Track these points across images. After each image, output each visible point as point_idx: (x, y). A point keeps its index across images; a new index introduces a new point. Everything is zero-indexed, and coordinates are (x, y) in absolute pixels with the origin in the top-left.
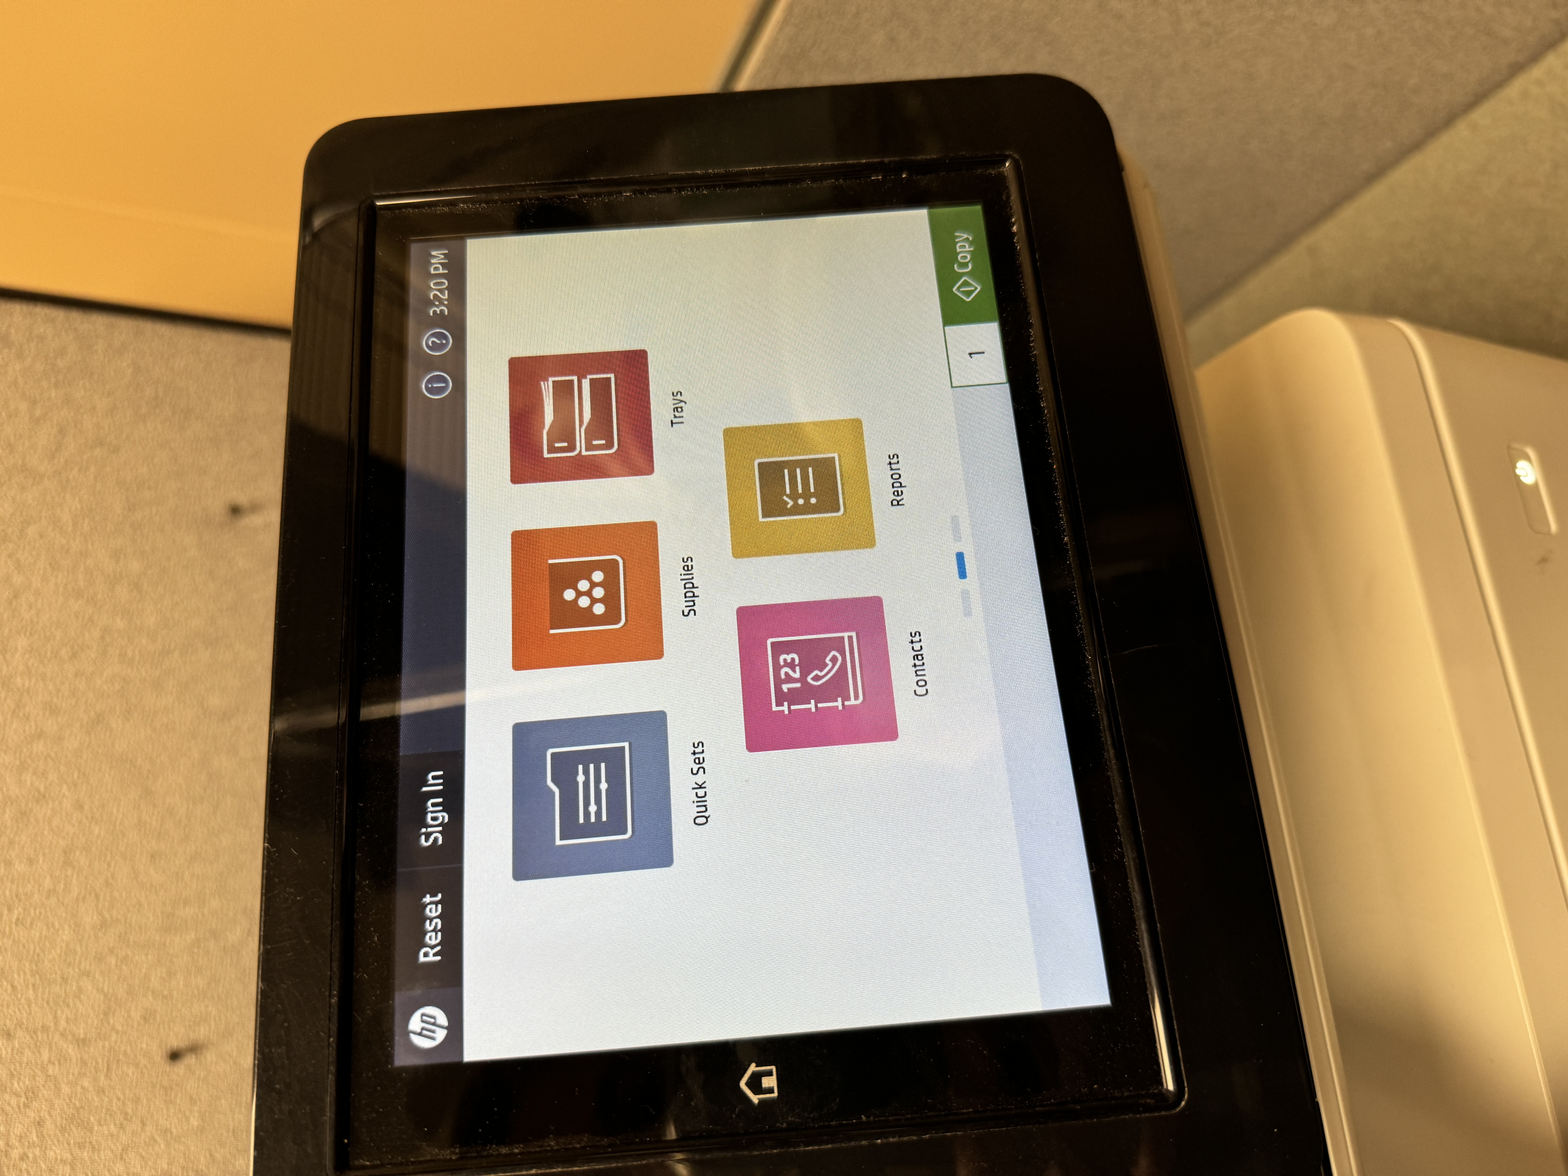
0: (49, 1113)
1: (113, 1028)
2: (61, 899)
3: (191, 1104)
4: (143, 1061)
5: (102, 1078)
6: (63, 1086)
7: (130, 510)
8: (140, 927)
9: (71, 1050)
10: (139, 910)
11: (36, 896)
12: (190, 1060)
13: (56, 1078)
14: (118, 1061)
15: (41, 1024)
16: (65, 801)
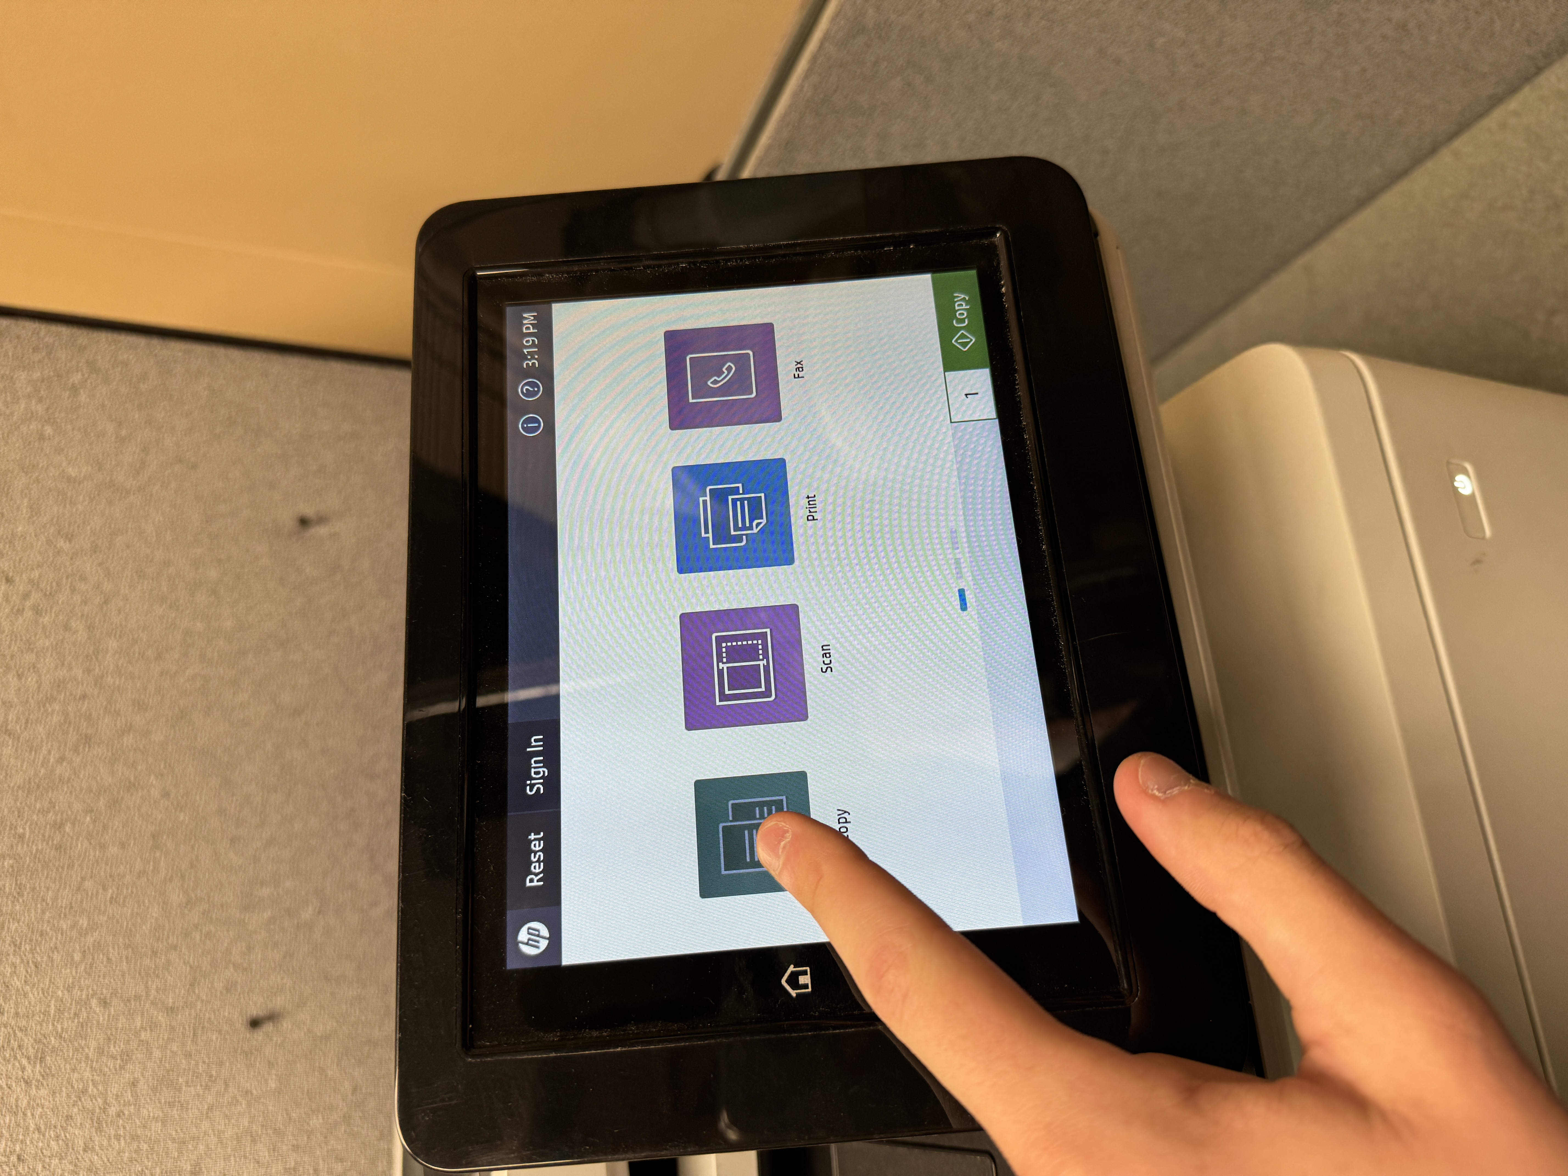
0: (143, 1075)
1: (198, 997)
2: (150, 878)
3: (269, 1068)
4: (225, 1028)
5: (189, 1043)
6: (154, 1050)
7: (207, 522)
8: (222, 906)
9: (161, 1018)
10: (220, 890)
11: (128, 878)
12: (268, 1027)
13: (148, 1043)
14: (203, 1028)
15: (133, 994)
16: (153, 789)
